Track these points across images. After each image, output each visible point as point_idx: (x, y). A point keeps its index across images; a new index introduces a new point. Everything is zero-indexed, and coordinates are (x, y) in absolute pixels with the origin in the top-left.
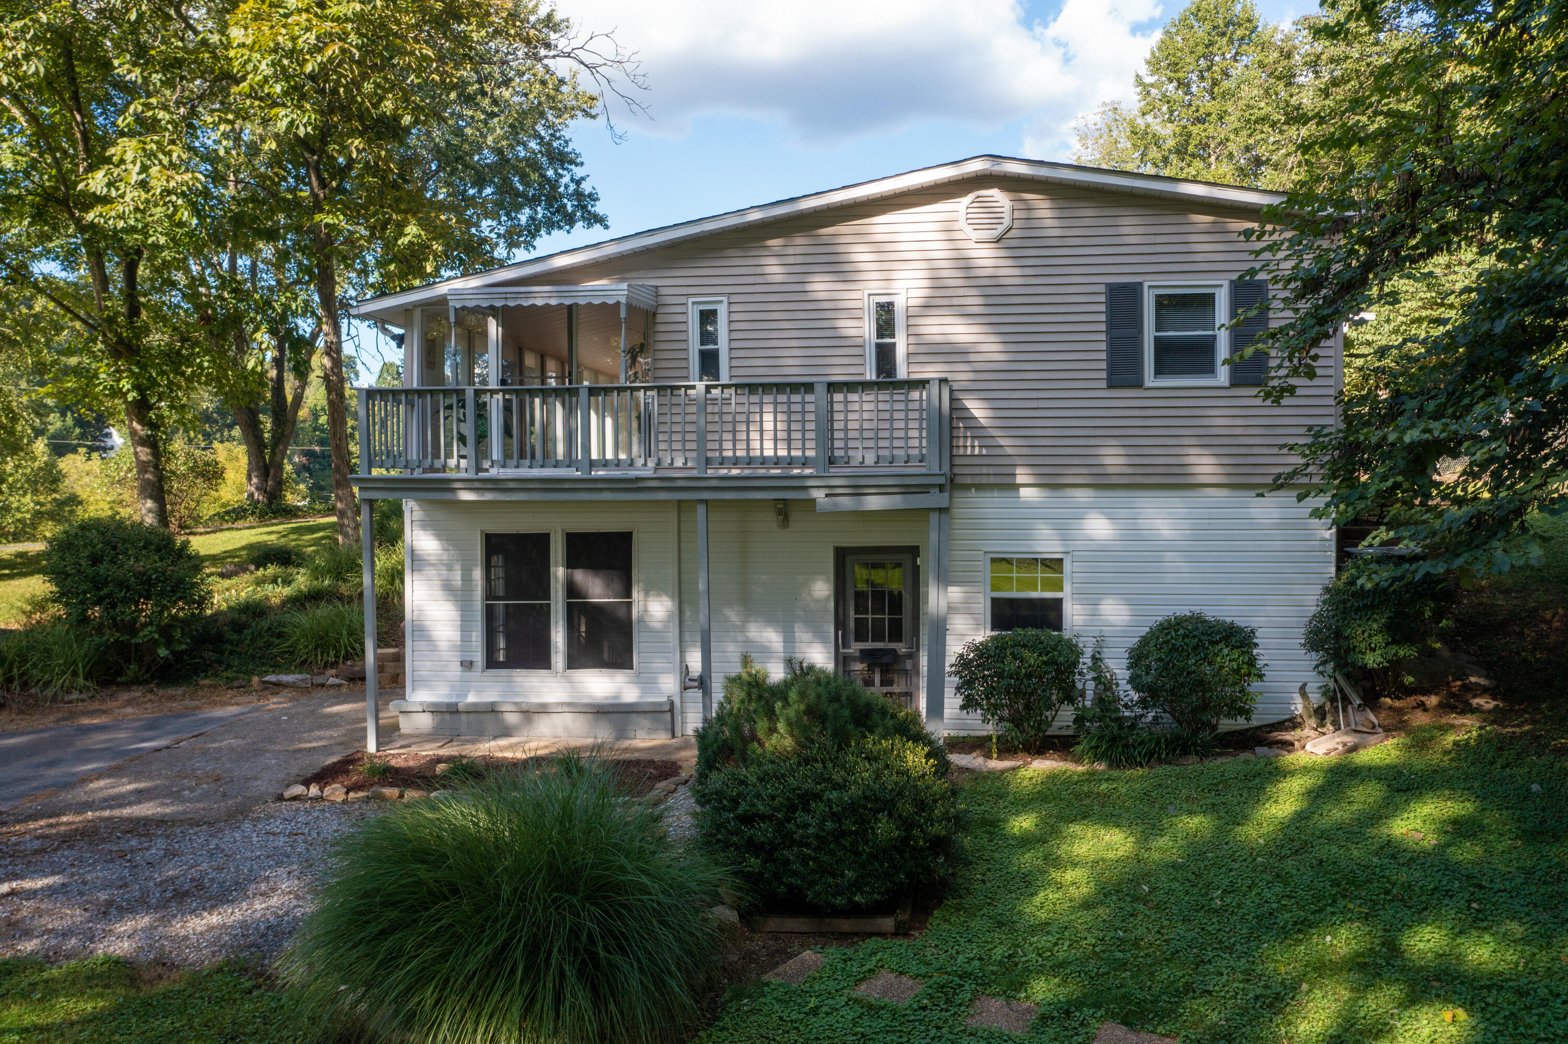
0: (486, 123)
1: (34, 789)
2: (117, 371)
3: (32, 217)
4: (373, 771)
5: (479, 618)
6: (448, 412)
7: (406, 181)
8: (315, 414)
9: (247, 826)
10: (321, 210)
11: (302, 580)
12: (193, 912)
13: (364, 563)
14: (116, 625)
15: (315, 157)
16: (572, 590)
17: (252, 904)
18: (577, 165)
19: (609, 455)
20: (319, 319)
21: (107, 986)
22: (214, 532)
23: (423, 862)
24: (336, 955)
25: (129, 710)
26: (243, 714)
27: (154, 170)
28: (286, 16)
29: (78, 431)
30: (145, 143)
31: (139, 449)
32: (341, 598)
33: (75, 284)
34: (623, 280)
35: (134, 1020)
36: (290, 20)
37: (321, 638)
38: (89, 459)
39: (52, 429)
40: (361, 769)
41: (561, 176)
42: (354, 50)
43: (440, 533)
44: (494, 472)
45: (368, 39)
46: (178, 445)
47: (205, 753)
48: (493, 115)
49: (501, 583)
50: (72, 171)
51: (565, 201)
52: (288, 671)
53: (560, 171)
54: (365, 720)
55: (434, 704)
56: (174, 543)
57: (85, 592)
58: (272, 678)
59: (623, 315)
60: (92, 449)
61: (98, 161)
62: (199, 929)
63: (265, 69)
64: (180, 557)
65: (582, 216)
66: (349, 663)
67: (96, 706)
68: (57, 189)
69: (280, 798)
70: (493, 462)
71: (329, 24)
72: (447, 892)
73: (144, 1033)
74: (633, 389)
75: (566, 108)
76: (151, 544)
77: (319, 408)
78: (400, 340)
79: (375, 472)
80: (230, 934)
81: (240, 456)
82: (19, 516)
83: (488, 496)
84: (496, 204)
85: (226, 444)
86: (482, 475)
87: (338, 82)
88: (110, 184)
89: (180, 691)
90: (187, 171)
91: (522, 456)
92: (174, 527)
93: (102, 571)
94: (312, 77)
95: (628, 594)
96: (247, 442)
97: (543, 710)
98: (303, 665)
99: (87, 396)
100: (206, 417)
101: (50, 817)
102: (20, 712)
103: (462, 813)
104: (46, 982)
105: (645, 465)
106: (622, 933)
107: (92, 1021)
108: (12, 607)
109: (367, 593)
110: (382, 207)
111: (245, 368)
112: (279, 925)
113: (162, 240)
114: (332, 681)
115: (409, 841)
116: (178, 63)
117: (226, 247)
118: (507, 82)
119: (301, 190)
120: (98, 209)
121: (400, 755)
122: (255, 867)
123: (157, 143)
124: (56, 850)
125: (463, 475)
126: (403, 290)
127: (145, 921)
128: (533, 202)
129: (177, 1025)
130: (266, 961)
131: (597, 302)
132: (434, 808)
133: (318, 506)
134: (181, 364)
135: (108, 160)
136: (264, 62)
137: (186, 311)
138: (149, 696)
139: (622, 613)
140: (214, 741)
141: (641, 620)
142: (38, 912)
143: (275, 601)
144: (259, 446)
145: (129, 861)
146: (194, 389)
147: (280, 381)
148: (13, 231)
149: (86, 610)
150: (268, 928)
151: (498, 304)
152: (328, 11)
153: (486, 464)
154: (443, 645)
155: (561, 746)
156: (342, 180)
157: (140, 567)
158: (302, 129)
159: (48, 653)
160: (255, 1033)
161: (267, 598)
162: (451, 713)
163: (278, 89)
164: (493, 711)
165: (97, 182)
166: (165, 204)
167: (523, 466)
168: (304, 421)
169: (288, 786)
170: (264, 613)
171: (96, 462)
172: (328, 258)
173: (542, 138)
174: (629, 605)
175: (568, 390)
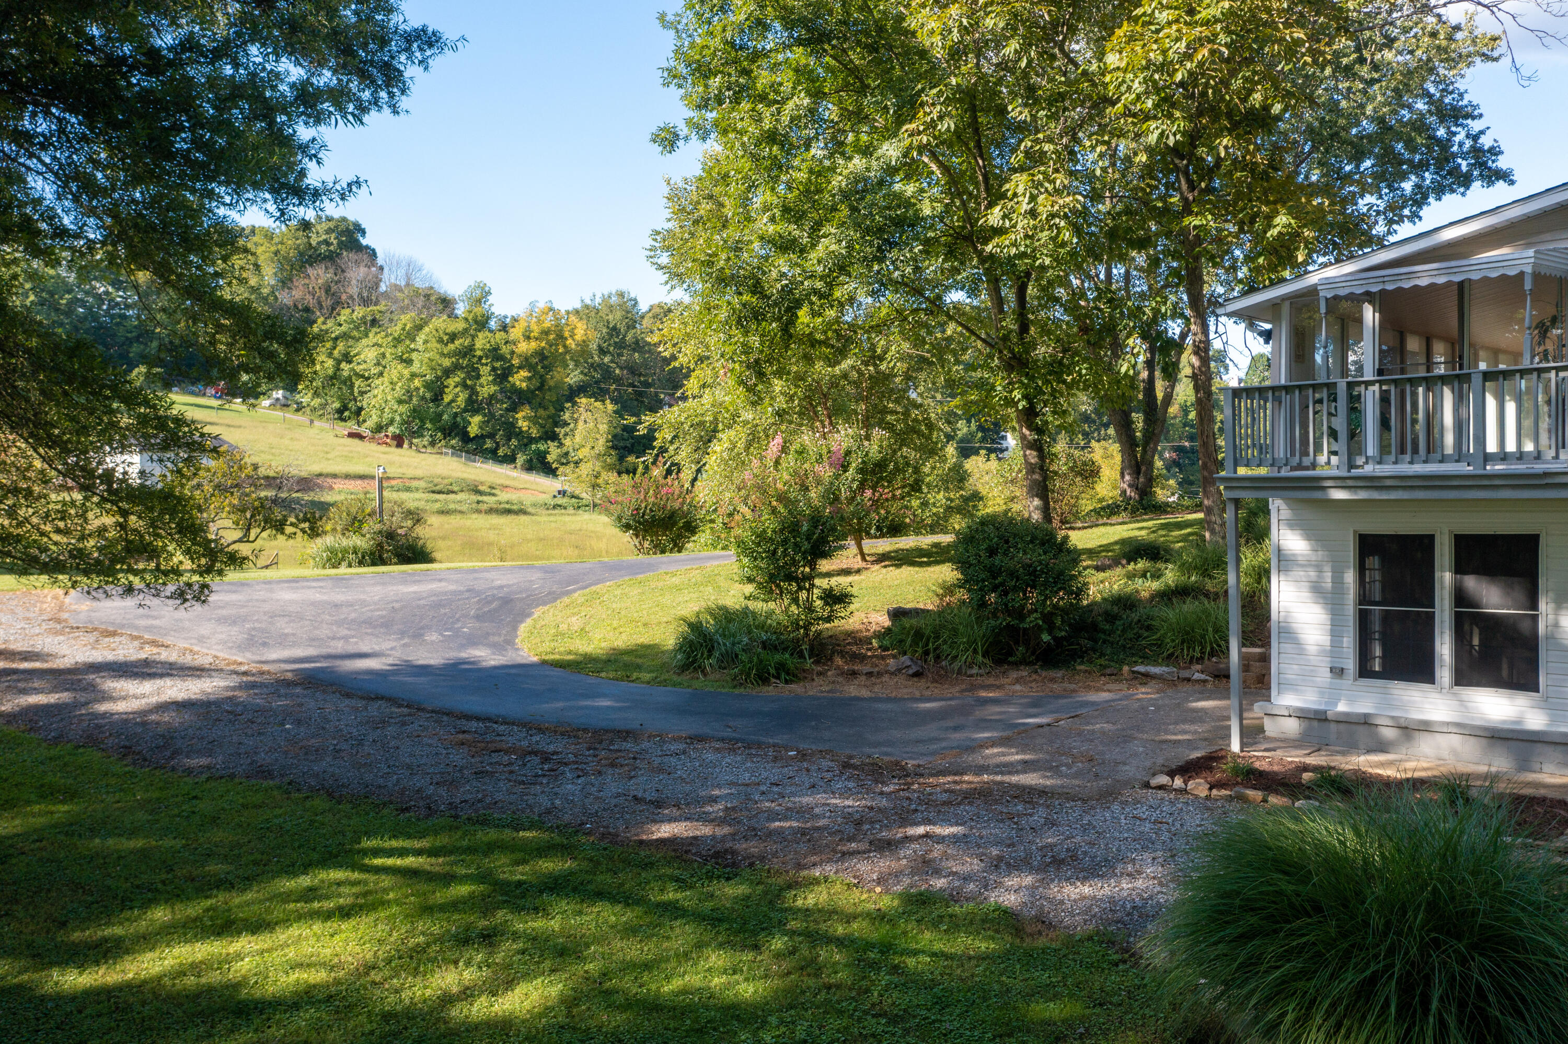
0: (1364, 92)
1: (944, 748)
2: (1009, 383)
3: (946, 255)
4: (1237, 770)
5: (1351, 623)
6: (1318, 407)
7: (1276, 169)
8: (1185, 410)
9: (1116, 807)
10: (1190, 213)
11: (1171, 576)
12: (1068, 879)
13: (1230, 558)
14: (1008, 612)
15: (1185, 162)
16: (1461, 598)
17: (1120, 883)
18: (1474, 118)
19: (1511, 447)
20: (1187, 320)
21: (997, 931)
22: (1091, 527)
23: (1285, 873)
24: (1197, 949)
25: (1018, 687)
26: (1113, 700)
27: (1041, 198)
28: (1157, 31)
29: (980, 435)
30: (1033, 175)
31: (1028, 452)
32: (1207, 595)
33: (978, 308)
34: (1528, 245)
35: (1018, 967)
36: (1161, 35)
37: (1188, 633)
38: (988, 460)
39: (960, 434)
40: (1224, 767)
41: (1454, 134)
42: (1223, 49)
43: (1309, 533)
44: (1369, 469)
45: (1237, 35)
46: (1061, 446)
47: (1080, 733)
48: (1372, 82)
49: (1378, 586)
50: (975, 210)
51: (1459, 160)
52: (1155, 663)
53: (1453, 129)
54: (1229, 718)
55: (1301, 710)
56: (1056, 538)
57: (983, 580)
58: (1140, 668)
59: (1528, 286)
60: (990, 451)
61: (996, 196)
62: (1073, 896)
63: (1138, 87)
64: (1061, 551)
65: (1481, 175)
66: (1214, 659)
67: (991, 681)
68: (964, 227)
69: (1147, 785)
70: (1367, 458)
71: (1199, 29)
72: (1309, 908)
73: (1026, 980)
74: (1540, 371)
75: (1460, 56)
76: (1036, 538)
77: (1189, 404)
78: (1267, 336)
79: (1242, 471)
80: (1099, 906)
81: (1115, 454)
82: (934, 510)
83: (1362, 495)
84: (1374, 176)
85: (1103, 442)
86: (1354, 472)
87: (1207, 85)
88: (1005, 217)
89: (1059, 674)
90: (1068, 194)
91: (1403, 451)
92: (1056, 523)
93: (997, 562)
94: (1182, 84)
95: (1534, 605)
96: (1120, 442)
97: (1426, 727)
98: (1170, 659)
99: (985, 407)
100: (1086, 418)
101: (955, 774)
102: (935, 681)
103: (1326, 829)
104: (951, 916)
105: (1557, 457)
106: (1519, 994)
107: (984, 959)
108: (929, 590)
109: (1232, 592)
110: (1250, 200)
111: (1119, 373)
112: (1143, 907)
113: (1047, 261)
114: (1197, 676)
115: (1270, 849)
116: (1062, 97)
117: (1102, 260)
118: (1390, 42)
119: (1171, 196)
120: (996, 241)
121: (1264, 758)
122: (1123, 848)
123: (1044, 173)
124: (959, 804)
125: (1335, 472)
126: (1273, 284)
127: (1028, 880)
128: (1419, 168)
129: (1054, 980)
130: (1132, 939)
131: (1494, 275)
132: (1297, 819)
133: (1187, 502)
134: (1062, 373)
135: (1003, 196)
136: (1137, 81)
137: (1068, 323)
138: (1034, 676)
139: (1525, 626)
140: (1088, 723)
141: (1550, 637)
142: (946, 856)
143: (1145, 594)
144: (1131, 445)
145: (1016, 823)
146: (1074, 395)
147: (1151, 381)
148: (931, 268)
149: (984, 596)
150: (1134, 908)
151: (1375, 289)
152: (1197, 17)
153: (1360, 461)
154: (1312, 649)
155: (1444, 770)
156: (1211, 180)
157: (1027, 559)
158: (1172, 138)
159: (955, 631)
160: (1120, 1005)
161: (1137, 591)
162: (1320, 720)
163: (1149, 104)
164: (1365, 723)
165: (994, 217)
166: (1050, 228)
167: (1403, 462)
168: (1175, 417)
169: (1154, 775)
170: (1134, 606)
171: (993, 464)
172: (1197, 258)
173: (1430, 96)
174: (1535, 618)
175: (1458, 376)
